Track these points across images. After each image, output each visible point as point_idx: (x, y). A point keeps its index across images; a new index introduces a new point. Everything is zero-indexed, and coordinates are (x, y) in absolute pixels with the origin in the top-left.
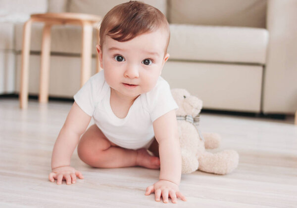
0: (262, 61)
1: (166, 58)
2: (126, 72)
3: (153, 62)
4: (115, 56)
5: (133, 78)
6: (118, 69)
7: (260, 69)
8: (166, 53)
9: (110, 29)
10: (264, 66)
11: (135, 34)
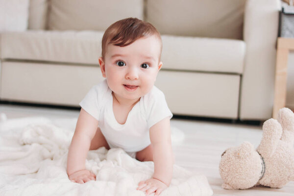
0: (240, 71)
1: (160, 64)
2: (127, 74)
3: (149, 66)
4: (117, 62)
5: (134, 80)
6: (120, 73)
7: (238, 78)
8: (160, 61)
9: (112, 37)
10: (241, 76)
11: (134, 39)
